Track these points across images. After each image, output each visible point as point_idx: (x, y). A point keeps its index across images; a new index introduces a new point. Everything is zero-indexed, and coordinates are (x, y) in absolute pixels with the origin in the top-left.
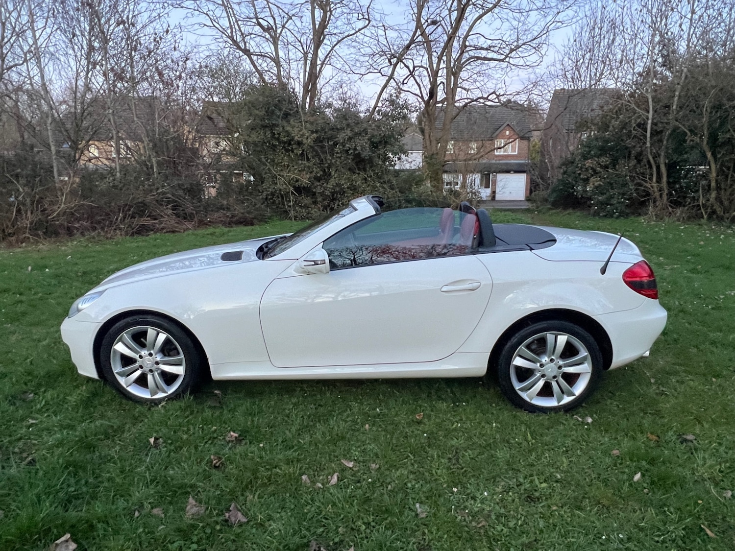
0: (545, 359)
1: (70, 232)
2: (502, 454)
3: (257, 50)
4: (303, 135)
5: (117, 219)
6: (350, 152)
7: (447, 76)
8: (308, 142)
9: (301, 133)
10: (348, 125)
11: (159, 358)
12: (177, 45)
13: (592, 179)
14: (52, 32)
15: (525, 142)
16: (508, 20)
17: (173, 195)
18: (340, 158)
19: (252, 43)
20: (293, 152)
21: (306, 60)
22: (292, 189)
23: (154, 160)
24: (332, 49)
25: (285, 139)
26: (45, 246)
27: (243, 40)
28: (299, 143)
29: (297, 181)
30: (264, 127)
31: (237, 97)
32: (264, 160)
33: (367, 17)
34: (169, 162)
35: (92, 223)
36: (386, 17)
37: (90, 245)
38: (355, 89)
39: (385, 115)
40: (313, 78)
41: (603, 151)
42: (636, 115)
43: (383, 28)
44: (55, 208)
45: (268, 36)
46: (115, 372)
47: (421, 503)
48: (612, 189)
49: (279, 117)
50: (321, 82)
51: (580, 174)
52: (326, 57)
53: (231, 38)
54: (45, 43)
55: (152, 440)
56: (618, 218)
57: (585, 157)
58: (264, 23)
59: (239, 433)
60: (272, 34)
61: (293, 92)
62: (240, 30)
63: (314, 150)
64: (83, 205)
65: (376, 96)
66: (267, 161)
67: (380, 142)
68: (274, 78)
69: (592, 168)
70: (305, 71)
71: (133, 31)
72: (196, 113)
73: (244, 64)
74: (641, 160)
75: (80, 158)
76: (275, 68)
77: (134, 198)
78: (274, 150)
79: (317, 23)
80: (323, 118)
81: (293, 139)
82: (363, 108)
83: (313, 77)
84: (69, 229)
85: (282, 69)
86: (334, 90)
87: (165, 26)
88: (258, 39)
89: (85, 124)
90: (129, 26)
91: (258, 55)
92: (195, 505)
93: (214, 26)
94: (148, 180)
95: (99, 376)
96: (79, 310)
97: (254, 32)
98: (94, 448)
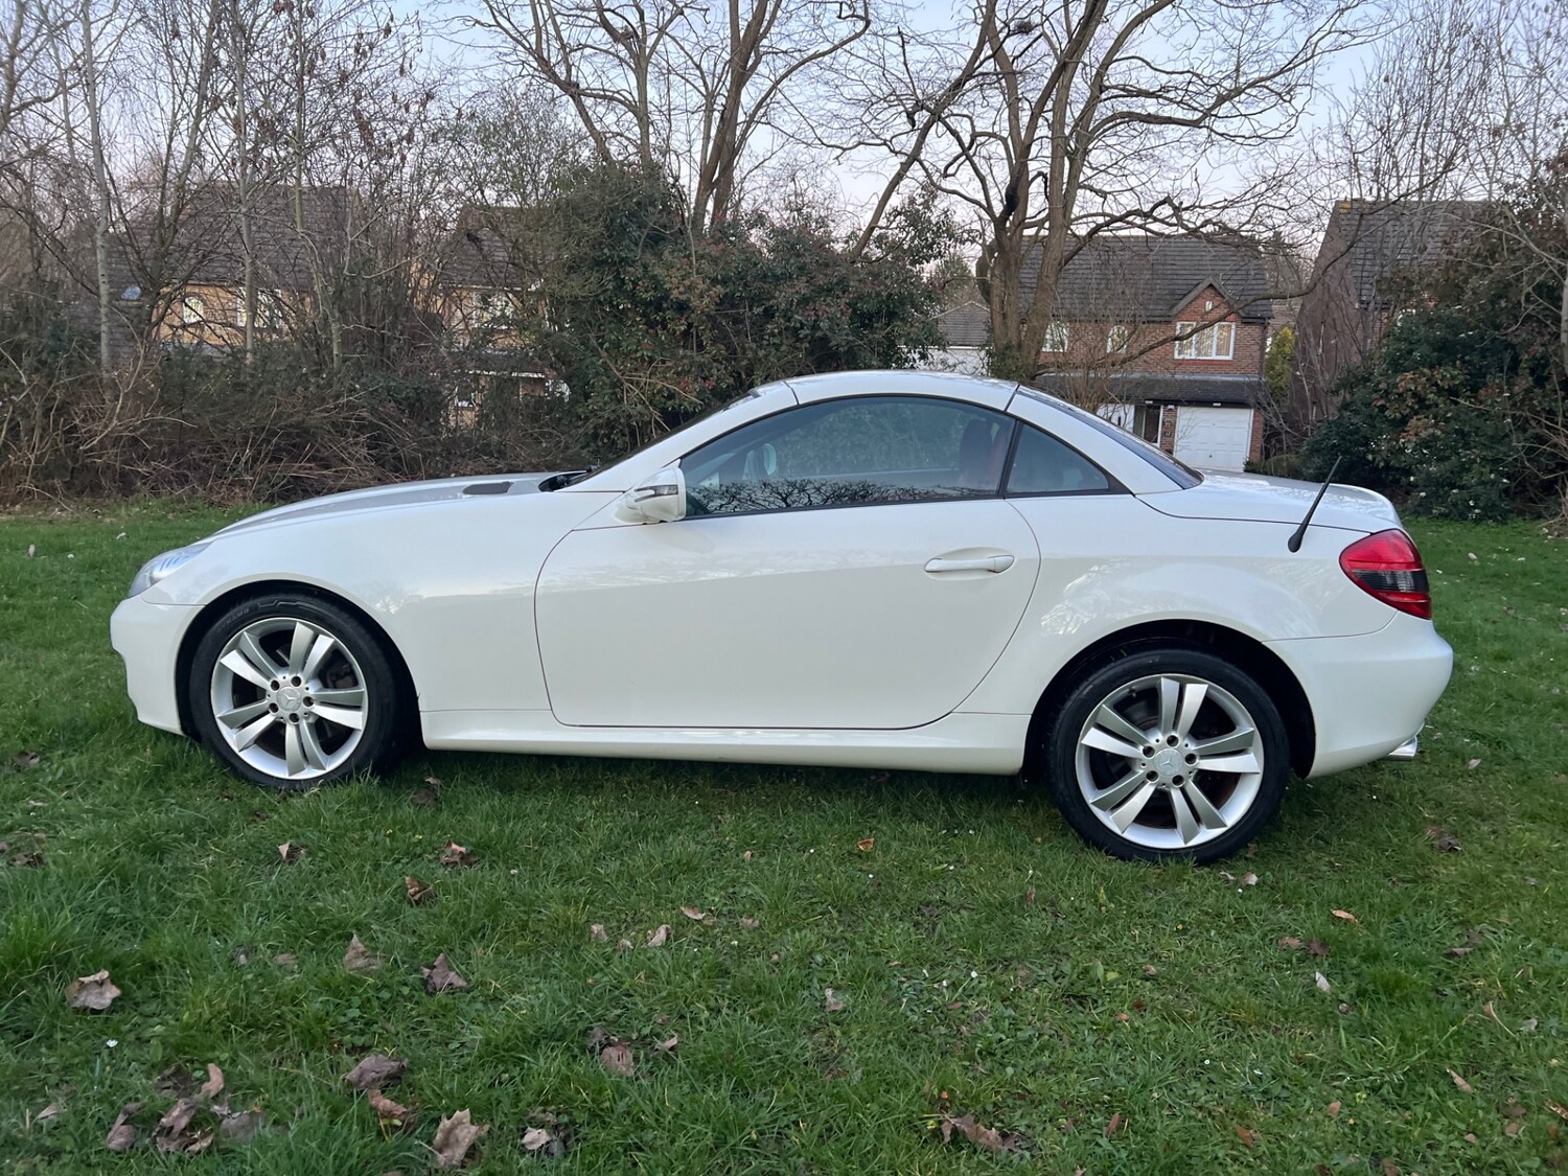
0: (1156, 738)
1: (126, 485)
2: (1036, 924)
3: (596, 85)
4: (690, 288)
5: (237, 461)
6: (802, 333)
7: (1053, 157)
8: (703, 304)
9: (687, 282)
10: (801, 268)
11: (312, 689)
12: (407, 65)
13: (1413, 422)
14: (126, 29)
15: (1255, 331)
16: (1214, 26)
17: (374, 410)
18: (777, 347)
19: (586, 68)
20: (664, 327)
21: (709, 110)
22: (657, 415)
23: (334, 327)
24: (774, 87)
25: (647, 296)
26: (64, 513)
27: (565, 60)
28: (682, 307)
29: (671, 396)
30: (599, 263)
31: (541, 191)
32: (594, 342)
33: (860, 12)
34: (371, 336)
35: (178, 467)
36: (909, 15)
37: (170, 516)
38: (826, 185)
39: (895, 247)
40: (725, 156)
41: (1445, 350)
42: (1534, 264)
43: (898, 39)
44: (96, 426)
45: (624, 53)
46: (217, 716)
47: (837, 988)
48: (1467, 446)
49: (636, 245)
50: (743, 164)
51: (1383, 408)
52: (759, 106)
53: (538, 54)
54: (107, 52)
55: (284, 849)
56: (1478, 520)
57: (1396, 365)
58: (617, 23)
59: (470, 848)
60: (635, 47)
61: (674, 186)
62: (559, 38)
63: (715, 325)
64: (160, 424)
65: (876, 201)
66: (601, 345)
67: (879, 312)
68: (631, 149)
69: (1415, 395)
70: (707, 137)
71: (310, 28)
72: (440, 224)
73: (563, 115)
74: (1547, 379)
75: (162, 318)
76: (637, 129)
77: (279, 416)
78: (621, 321)
79: (743, 25)
80: (743, 251)
81: (666, 297)
82: (840, 231)
83: (725, 150)
84: (124, 475)
85: (651, 130)
86: (773, 184)
87: (383, 20)
88: (600, 59)
89: (182, 238)
90: (302, 16)
91: (595, 96)
92: (363, 953)
93: (499, 25)
94: (317, 373)
95: (183, 728)
96: (153, 581)
97: (590, 42)
98: (162, 853)
